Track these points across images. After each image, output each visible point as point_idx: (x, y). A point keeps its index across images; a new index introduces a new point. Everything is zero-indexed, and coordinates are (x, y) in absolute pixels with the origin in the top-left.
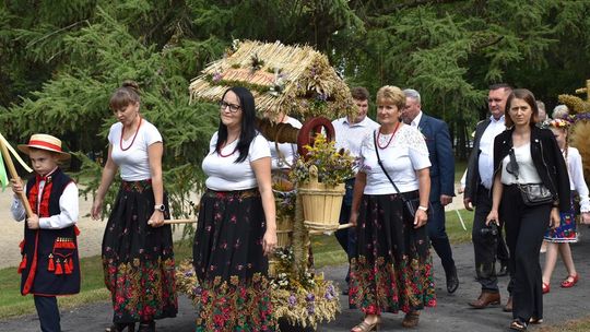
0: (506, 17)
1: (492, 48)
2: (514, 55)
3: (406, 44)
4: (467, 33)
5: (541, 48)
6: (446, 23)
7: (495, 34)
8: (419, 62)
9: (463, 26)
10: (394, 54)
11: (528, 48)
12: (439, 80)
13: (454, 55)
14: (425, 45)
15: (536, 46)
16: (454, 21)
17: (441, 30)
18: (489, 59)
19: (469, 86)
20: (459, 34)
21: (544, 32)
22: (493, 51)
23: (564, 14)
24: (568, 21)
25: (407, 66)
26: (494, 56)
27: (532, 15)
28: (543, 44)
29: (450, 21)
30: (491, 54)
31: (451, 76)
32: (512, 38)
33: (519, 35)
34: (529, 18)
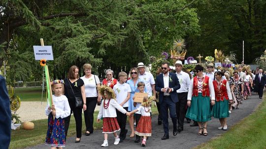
0: (106, 25)
1: (100, 38)
2: (110, 43)
3: (59, 35)
4: (88, 31)
5: (121, 40)
6: (78, 26)
7: (102, 32)
8: (67, 44)
9: (87, 27)
10: (54, 39)
11: (116, 39)
12: (79, 53)
13: (85, 41)
14: (70, 35)
15: (119, 39)
16: (82, 25)
17: (77, 29)
18: (99, 44)
19: (93, 56)
20: (85, 31)
21: (122, 33)
22: (101, 40)
23: (130, 25)
24: (132, 29)
25: (61, 45)
26: (102, 43)
27: (117, 25)
28: (122, 38)
29: (80, 25)
30: (100, 42)
31: (85, 52)
32: (109, 35)
33: (112, 33)
34: (116, 25)
